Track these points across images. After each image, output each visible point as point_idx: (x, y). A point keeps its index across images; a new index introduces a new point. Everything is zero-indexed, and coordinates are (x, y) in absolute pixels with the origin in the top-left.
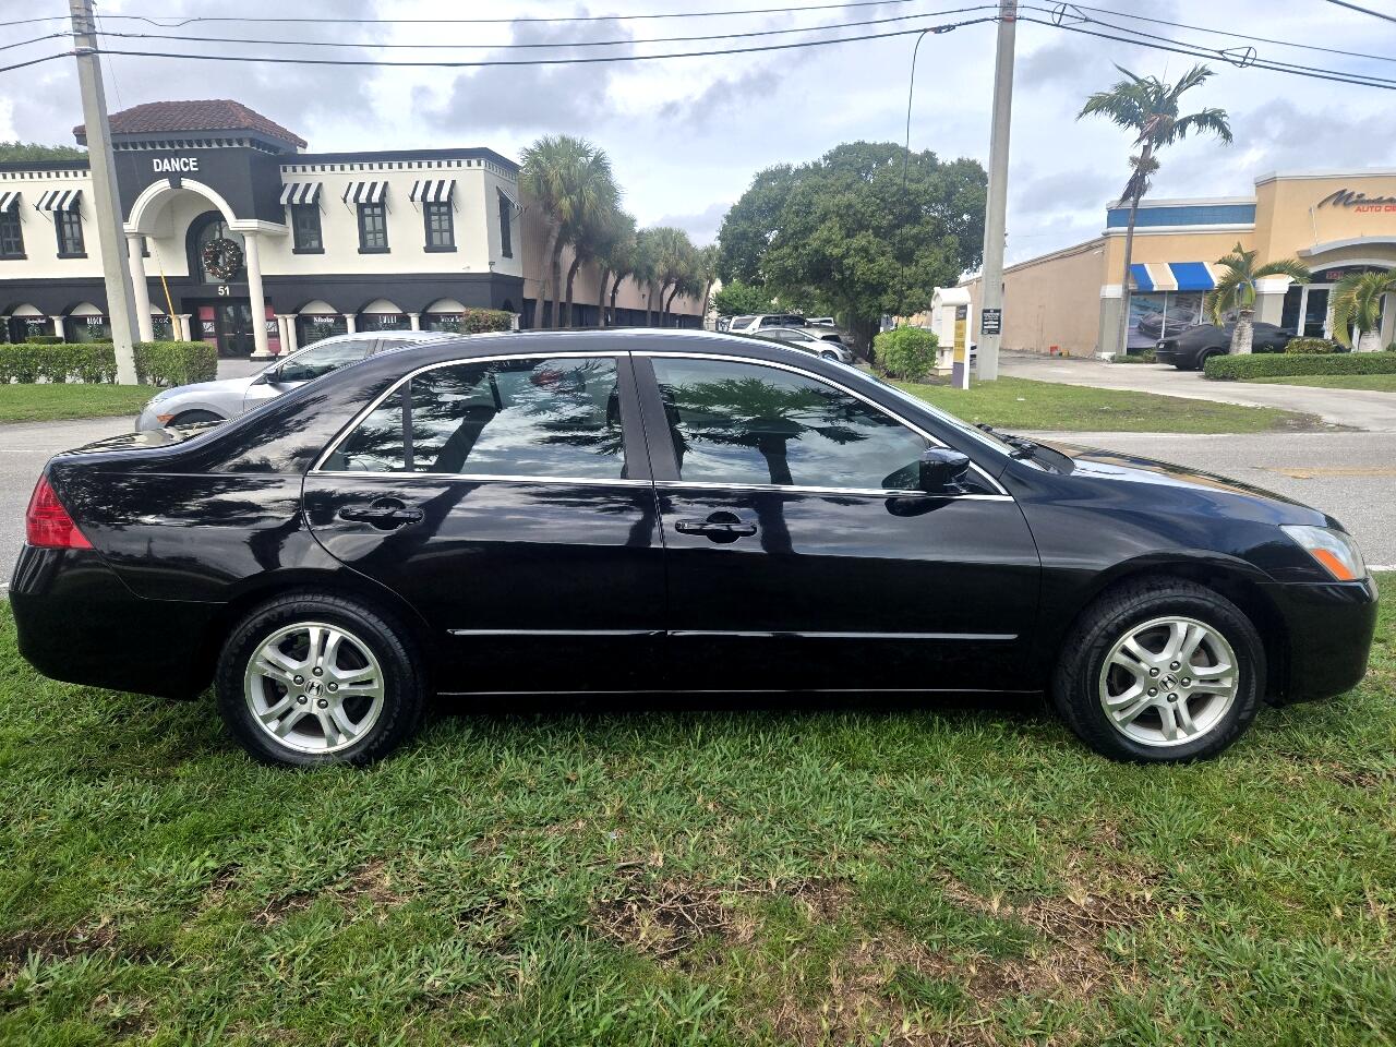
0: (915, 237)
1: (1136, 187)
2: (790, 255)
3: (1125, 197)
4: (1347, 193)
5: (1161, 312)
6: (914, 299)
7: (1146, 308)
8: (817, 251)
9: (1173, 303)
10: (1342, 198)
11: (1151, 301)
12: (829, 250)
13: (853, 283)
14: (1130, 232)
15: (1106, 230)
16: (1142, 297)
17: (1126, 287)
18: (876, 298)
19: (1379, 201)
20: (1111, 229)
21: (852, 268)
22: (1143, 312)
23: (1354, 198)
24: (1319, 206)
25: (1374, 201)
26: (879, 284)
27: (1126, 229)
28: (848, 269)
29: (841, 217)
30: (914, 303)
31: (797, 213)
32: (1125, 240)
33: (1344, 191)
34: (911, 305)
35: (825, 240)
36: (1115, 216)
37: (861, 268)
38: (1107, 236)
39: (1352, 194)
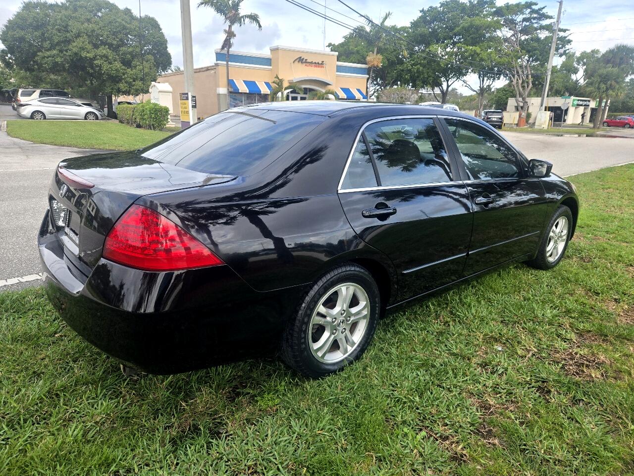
0: (131, 53)
1: (227, 44)
2: (58, 55)
3: (223, 48)
4: (302, 58)
5: (242, 102)
6: (138, 87)
7: (236, 100)
8: (76, 54)
9: (246, 99)
10: (301, 60)
11: (238, 96)
12: (84, 54)
13: (101, 74)
14: (227, 65)
15: (216, 62)
16: (234, 94)
17: (228, 89)
18: (115, 85)
19: (312, 63)
20: (219, 62)
21: (100, 66)
22: (234, 101)
23: (304, 61)
24: (294, 62)
25: (310, 63)
26: (117, 76)
27: (225, 63)
28: (97, 66)
29: (89, 36)
30: (138, 89)
31: (59, 31)
32: (226, 68)
33: (301, 57)
34: (137, 90)
35: (80, 48)
36: (219, 56)
37: (105, 67)
38: (217, 65)
39: (303, 59)
